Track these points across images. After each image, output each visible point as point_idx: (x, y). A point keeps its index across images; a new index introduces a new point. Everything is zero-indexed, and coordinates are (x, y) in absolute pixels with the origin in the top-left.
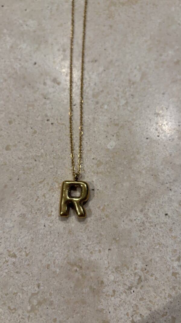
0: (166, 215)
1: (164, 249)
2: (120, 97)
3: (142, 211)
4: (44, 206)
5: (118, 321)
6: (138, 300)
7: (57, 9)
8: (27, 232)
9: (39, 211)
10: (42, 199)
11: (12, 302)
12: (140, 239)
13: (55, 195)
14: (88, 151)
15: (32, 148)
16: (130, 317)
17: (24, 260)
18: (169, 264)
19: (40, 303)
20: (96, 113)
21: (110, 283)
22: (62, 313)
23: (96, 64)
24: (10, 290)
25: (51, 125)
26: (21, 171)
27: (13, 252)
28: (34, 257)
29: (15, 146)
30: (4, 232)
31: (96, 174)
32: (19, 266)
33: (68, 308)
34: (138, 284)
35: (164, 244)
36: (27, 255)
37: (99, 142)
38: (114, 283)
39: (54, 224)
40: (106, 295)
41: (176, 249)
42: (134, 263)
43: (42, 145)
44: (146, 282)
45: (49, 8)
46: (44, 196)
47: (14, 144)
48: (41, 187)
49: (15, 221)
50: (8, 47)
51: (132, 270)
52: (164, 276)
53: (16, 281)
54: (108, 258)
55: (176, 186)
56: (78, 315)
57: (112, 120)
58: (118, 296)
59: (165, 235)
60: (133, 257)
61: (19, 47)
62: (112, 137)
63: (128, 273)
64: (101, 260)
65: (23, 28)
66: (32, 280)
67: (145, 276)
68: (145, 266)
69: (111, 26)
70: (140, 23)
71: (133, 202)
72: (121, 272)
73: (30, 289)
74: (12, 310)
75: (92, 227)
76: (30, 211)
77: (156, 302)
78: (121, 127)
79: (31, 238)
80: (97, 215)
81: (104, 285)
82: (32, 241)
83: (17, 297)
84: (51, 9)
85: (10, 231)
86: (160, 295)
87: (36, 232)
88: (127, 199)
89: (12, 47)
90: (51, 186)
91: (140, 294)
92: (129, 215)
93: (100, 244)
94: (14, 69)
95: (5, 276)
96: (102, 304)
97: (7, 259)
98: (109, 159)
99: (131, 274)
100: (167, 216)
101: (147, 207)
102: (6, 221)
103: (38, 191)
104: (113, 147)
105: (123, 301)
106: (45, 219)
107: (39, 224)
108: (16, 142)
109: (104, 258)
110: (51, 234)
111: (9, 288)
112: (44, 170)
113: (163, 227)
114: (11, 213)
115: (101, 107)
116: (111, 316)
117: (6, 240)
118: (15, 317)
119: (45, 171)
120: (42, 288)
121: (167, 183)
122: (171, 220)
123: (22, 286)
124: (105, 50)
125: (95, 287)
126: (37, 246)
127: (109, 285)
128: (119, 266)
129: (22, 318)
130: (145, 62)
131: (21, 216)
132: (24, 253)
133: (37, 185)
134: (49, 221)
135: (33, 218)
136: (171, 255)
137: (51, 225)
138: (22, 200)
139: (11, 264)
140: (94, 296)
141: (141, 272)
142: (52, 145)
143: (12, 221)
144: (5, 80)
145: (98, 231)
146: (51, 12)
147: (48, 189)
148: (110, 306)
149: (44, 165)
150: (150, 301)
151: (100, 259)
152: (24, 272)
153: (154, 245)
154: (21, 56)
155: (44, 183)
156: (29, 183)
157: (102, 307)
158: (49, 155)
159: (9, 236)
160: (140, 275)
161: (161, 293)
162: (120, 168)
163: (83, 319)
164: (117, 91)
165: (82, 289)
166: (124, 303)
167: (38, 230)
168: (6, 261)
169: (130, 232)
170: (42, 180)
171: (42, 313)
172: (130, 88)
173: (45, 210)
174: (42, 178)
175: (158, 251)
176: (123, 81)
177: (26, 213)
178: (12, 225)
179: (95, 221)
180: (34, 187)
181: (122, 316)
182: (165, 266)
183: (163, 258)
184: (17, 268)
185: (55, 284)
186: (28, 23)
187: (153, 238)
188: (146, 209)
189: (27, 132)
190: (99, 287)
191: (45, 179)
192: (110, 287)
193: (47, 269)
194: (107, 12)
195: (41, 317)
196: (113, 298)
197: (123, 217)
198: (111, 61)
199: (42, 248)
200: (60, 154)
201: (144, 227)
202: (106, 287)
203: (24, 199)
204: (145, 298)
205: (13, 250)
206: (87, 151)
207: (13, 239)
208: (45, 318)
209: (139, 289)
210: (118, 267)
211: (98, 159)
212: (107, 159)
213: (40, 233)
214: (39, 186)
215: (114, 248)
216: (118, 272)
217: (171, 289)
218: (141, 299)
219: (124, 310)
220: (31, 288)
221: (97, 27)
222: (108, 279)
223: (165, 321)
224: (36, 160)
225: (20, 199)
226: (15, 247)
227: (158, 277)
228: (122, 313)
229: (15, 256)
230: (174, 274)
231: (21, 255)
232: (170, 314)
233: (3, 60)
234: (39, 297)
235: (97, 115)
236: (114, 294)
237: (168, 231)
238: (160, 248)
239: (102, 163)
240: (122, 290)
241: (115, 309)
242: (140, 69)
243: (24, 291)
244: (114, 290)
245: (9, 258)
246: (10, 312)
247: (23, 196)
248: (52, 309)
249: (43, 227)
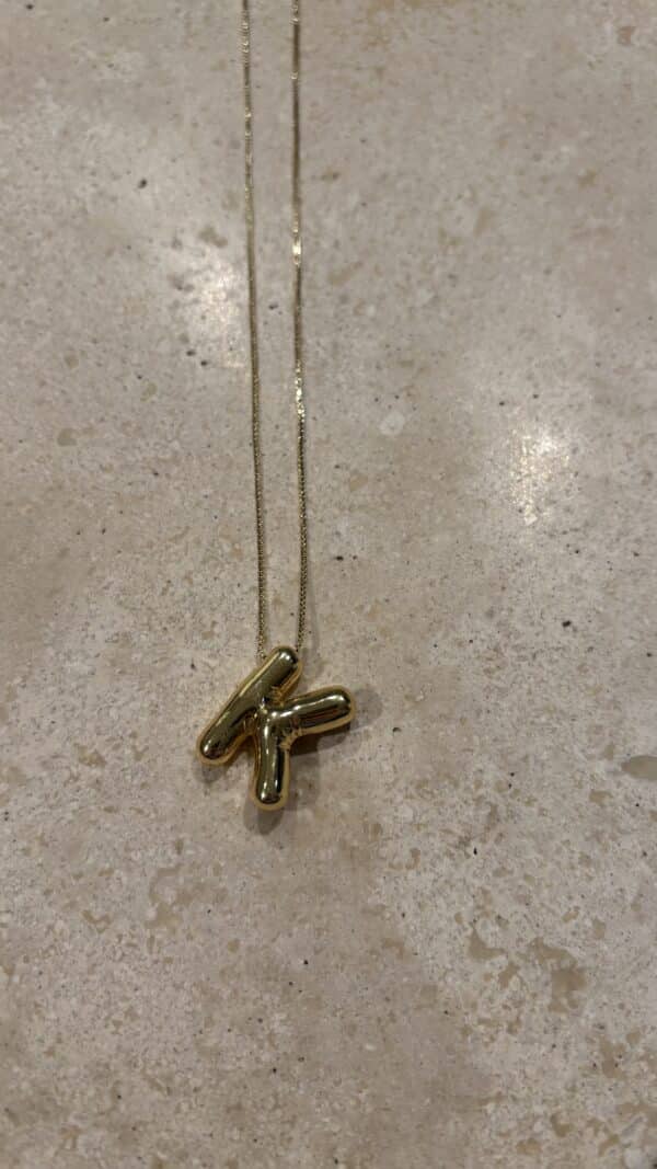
0: (567, 624)
1: (564, 723)
2: (413, 281)
3: (490, 614)
4: (189, 609)
5: (431, 939)
6: (490, 874)
7: (207, 18)
8: (136, 688)
9: (173, 624)
10: (182, 587)
11: (95, 897)
12: (487, 697)
13: (222, 576)
14: (319, 442)
15: (144, 436)
16: (466, 925)
17: (129, 771)
18: (582, 766)
19: (184, 898)
20: (340, 329)
21: (401, 830)
22: (256, 925)
23: (335, 186)
24: (91, 861)
25: (200, 367)
26: (111, 508)
27: (92, 751)
28: (160, 760)
29: (89, 431)
30: (62, 692)
31: (347, 512)
32: (113, 791)
33: (275, 907)
34: (488, 829)
35: (561, 712)
36: (138, 756)
37: (353, 417)
38: (414, 829)
39: (222, 661)
40: (391, 866)
41: (602, 722)
42: (474, 769)
43: (176, 427)
44: (511, 821)
45: (181, 15)
46: (187, 577)
47: (85, 425)
48: (176, 554)
49: (98, 656)
50: (54, 133)
51: (467, 789)
52: (566, 803)
53: (109, 837)
54: (392, 756)
55: (594, 540)
56: (307, 926)
57: (393, 349)
58: (428, 866)
59: (564, 682)
60: (469, 750)
61: (89, 132)
62: (393, 401)
63: (456, 799)
64: (373, 763)
65: (101, 74)
66: (158, 829)
67: (508, 805)
68: (509, 777)
69: (380, 71)
70: (471, 61)
71: (463, 589)
72: (433, 796)
73: (151, 859)
74: (96, 922)
75: (341, 664)
76: (143, 625)
77: (542, 879)
78: (421, 370)
79: (151, 705)
80: (355, 632)
81: (384, 837)
82: (153, 712)
83: (110, 881)
84: (187, 16)
85: (83, 686)
86: (557, 858)
87: (168, 684)
88: (446, 580)
89: (65, 133)
90: (208, 550)
91: (493, 857)
92: (453, 627)
93: (366, 714)
94: (78, 199)
95: (70, 822)
96: (378, 893)
97: (74, 770)
98: (387, 466)
99: (466, 802)
100: (569, 628)
101: (506, 603)
102: (69, 658)
103: (170, 565)
104: (397, 432)
105: (443, 879)
106: (194, 645)
107: (174, 662)
108: (92, 421)
109: (380, 756)
110: (213, 688)
111: (84, 858)
112: (183, 503)
113: (557, 661)
114: (84, 634)
115: (356, 313)
116: (407, 926)
117: (68, 715)
118: (109, 942)
119: (186, 504)
120: (189, 852)
121: (565, 533)
122: (582, 640)
123: (127, 850)
124: (363, 141)
125: (356, 843)
126: (172, 727)
127: (400, 834)
128: (429, 777)
129: (129, 945)
130: (490, 179)
131: (116, 641)
132: (128, 752)
133: (163, 548)
134: (208, 652)
135: (155, 645)
136: (586, 741)
137: (213, 663)
138: (117, 592)
139: (87, 786)
140: (354, 870)
141: (498, 795)
142: (205, 427)
143: (87, 657)
144: (50, 235)
145: (358, 675)
146: (188, 25)
147: (200, 559)
148: (403, 897)
149: (183, 488)
150: (526, 877)
151: (370, 759)
152: (130, 809)
153: (533, 714)
154: (97, 162)
155: (187, 543)
156: (140, 542)
157: (379, 901)
158: (199, 457)
159: (78, 703)
160: (493, 801)
161: (559, 851)
162: (422, 492)
163: (322, 938)
164: (404, 263)
165: (316, 851)
166: (448, 886)
167: (172, 679)
168: (72, 776)
169: (456, 676)
170: (180, 532)
171: (192, 928)
172: (445, 254)
173: (191, 621)
174: (179, 528)
175: (546, 732)
176: (421, 236)
177: (134, 629)
178: (86, 669)
179: (349, 647)
180: (156, 552)
181: (442, 924)
182: (569, 774)
183: (563, 750)
184: (110, 797)
185: (231, 838)
186: (115, 60)
187: (530, 692)
188: (502, 609)
189: (125, 388)
190: (369, 843)
191: (188, 528)
192: (399, 841)
193: (203, 795)
194: (364, 27)
195: (190, 937)
196: (411, 874)
197: (434, 636)
198: (384, 176)
199: (187, 734)
200: (231, 454)
201: (498, 662)
202: (390, 843)
203: (123, 591)
204: (509, 868)
205: (94, 744)
206: (315, 443)
207: (93, 710)
208: (201, 940)
209: (491, 843)
210: (426, 782)
211: (353, 467)
212: (381, 467)
213: (179, 687)
214: (171, 550)
215: (409, 725)
216: (426, 796)
217: (587, 839)
218: (497, 873)
219: (448, 905)
220: (156, 853)
221: (334, 73)
222: (396, 817)
223: (574, 933)
224: (156, 474)
225: (110, 591)
226: (99, 734)
227: (550, 808)
228: (440, 915)
229: (99, 761)
230: (597, 796)
231: (119, 758)
232: (589, 913)
233: (39, 172)
234: (181, 881)
235: (346, 336)
236: (416, 861)
237: (576, 672)
238: (551, 721)
239: (366, 479)
240: (440, 849)
241: (420, 905)
242: (473, 200)
243: (132, 864)
244: (416, 849)
245: (80, 765)
246: (90, 927)
247: (121, 581)
248: (225, 913)
249: (187, 669)
